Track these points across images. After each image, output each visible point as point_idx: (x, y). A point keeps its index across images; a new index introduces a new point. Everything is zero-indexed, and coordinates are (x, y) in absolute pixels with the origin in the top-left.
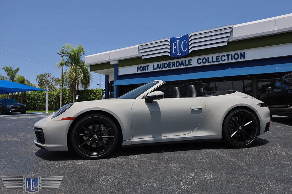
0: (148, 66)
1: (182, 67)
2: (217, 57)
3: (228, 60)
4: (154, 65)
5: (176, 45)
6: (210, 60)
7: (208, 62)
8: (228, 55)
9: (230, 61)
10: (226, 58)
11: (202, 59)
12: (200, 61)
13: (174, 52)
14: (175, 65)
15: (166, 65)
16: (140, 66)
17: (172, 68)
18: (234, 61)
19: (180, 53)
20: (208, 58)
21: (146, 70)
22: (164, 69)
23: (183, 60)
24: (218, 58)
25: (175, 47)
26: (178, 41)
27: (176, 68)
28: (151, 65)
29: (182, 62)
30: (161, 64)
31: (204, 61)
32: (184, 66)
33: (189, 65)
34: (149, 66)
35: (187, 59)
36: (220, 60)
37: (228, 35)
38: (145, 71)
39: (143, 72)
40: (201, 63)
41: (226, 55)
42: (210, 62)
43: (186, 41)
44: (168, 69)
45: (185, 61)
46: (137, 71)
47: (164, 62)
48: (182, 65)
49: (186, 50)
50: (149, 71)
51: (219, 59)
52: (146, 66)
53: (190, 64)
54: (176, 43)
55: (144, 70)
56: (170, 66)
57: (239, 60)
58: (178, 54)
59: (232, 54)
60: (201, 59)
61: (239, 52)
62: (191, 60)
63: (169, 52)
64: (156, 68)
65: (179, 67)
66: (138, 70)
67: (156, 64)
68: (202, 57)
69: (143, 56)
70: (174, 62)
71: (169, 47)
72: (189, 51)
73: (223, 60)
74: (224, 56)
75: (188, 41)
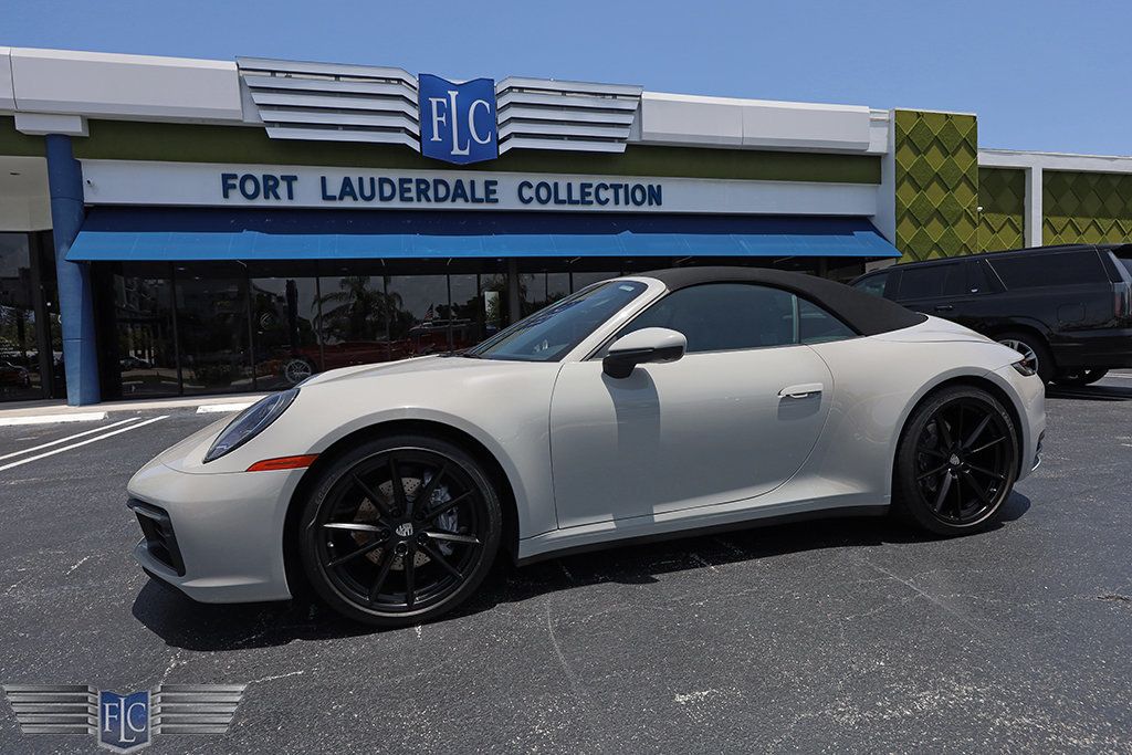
0: (290, 180)
1: (460, 205)
2: (583, 186)
3: (617, 202)
4: (323, 179)
5: (443, 109)
6: (563, 195)
7: (558, 201)
9: (622, 208)
10: (609, 194)
11: (535, 185)
12: (527, 193)
13: (436, 138)
14: (431, 193)
15: (387, 190)
16: (240, 170)
17: (414, 205)
18: (631, 208)
19: (462, 147)
20: (556, 184)
21: (277, 197)
22: (376, 204)
23: (466, 177)
24: (587, 190)
25: (443, 119)
26: (453, 94)
27: (434, 205)
28: (308, 177)
29: (459, 184)
30: (361, 179)
31: (543, 193)
32: (467, 201)
33: (489, 201)
34: (295, 178)
35: (480, 178)
36: (592, 198)
37: (628, 119)
38: (272, 202)
39: (260, 202)
40: (531, 199)
41: (611, 185)
42: (563, 202)
43: (487, 105)
44: (396, 204)
45: (473, 183)
46: (226, 195)
47: (378, 174)
48: (460, 196)
49: (489, 140)
50: (297, 203)
51: (590, 194)
52: (283, 178)
53: (492, 197)
54: (444, 101)
55: (267, 197)
56: (407, 195)
57: (645, 208)
58: (456, 151)
59: (627, 186)
60: (530, 186)
61: (645, 182)
62: (495, 183)
63: (413, 136)
64: (337, 194)
65: (448, 205)
66: (226, 189)
67: (336, 177)
68: (535, 179)
69: (272, 124)
70: (425, 182)
71: (415, 114)
72: (500, 147)
73: (603, 198)
74: (606, 187)
75: (493, 105)
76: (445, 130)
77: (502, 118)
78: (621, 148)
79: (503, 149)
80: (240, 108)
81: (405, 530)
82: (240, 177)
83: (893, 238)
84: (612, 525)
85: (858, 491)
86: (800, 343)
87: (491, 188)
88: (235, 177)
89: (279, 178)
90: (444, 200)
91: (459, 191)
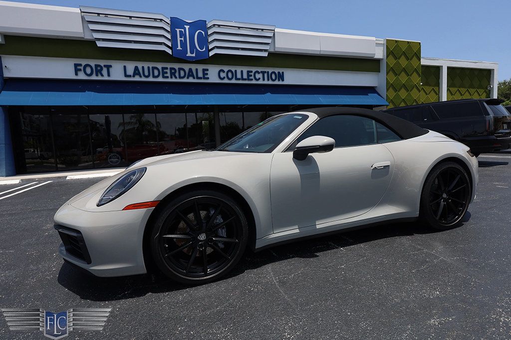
0: (108, 67)
1: (191, 80)
2: (248, 72)
3: (264, 80)
4: (125, 67)
5: (183, 35)
6: (239, 76)
7: (237, 79)
9: (266, 82)
10: (260, 76)
11: (226, 71)
12: (223, 75)
13: (179, 48)
14: (177, 75)
15: (156, 73)
16: (84, 62)
17: (169, 80)
18: (270, 82)
19: (192, 53)
20: (236, 71)
21: (102, 75)
22: (151, 79)
23: (194, 67)
24: (250, 74)
25: (183, 39)
26: (187, 27)
27: (178, 80)
28: (117, 66)
29: (190, 70)
30: (143, 67)
31: (230, 75)
32: (194, 78)
33: (204, 78)
34: (111, 66)
35: (200, 67)
36: (252, 77)
37: (269, 41)
38: (100, 78)
39: (94, 77)
40: (224, 78)
41: (261, 72)
42: (239, 79)
43: (203, 33)
44: (160, 79)
45: (197, 70)
46: (76, 74)
47: (151, 65)
48: (191, 76)
49: (204, 49)
50: (113, 78)
51: (251, 76)
52: (105, 66)
53: (206, 76)
54: (183, 30)
55: (97, 75)
56: (165, 75)
57: (277, 82)
58: (189, 54)
59: (268, 72)
60: (224, 72)
61: (277, 70)
62: (207, 70)
63: (168, 46)
64: (132, 74)
65: (185, 80)
66: (77, 71)
67: (131, 66)
68: (226, 68)
69: (99, 39)
70: (174, 69)
71: (169, 36)
72: (210, 53)
73: (257, 78)
74: (259, 73)
75: (206, 33)
76: (184, 44)
77: (210, 39)
78: (265, 54)
79: (211, 54)
80: (82, 31)
81: (202, 237)
82: (83, 65)
83: (385, 97)
84: (297, 231)
85: (405, 211)
86: (378, 143)
87: (206, 72)
88: (80, 65)
89: (103, 66)
90: (183, 77)
91: (191, 74)
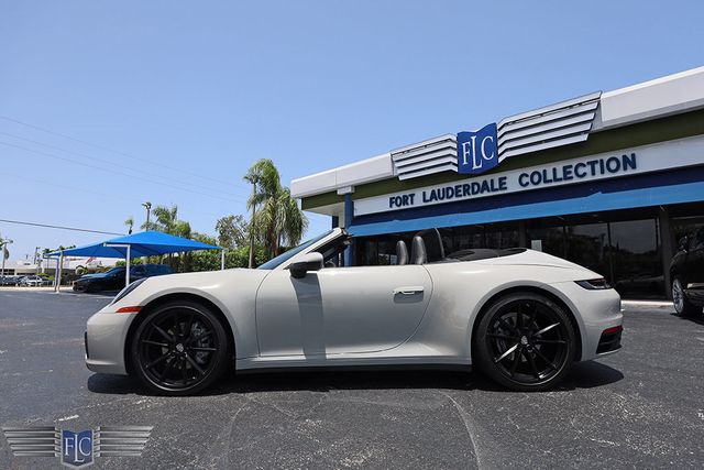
0: (412, 196)
1: (486, 194)
2: (565, 168)
3: (593, 174)
4: (424, 193)
5: (468, 148)
6: (550, 176)
7: (546, 181)
8: (592, 164)
9: (599, 176)
10: (588, 169)
11: (530, 175)
12: (525, 180)
13: (465, 163)
14: (470, 191)
15: (450, 192)
16: (395, 195)
17: (463, 198)
18: (608, 175)
19: (478, 164)
20: (545, 171)
21: (408, 204)
22: (446, 200)
23: (488, 178)
24: (568, 170)
25: (469, 152)
26: (473, 138)
27: (473, 197)
28: (418, 193)
29: (485, 182)
30: (439, 190)
31: (536, 178)
32: (489, 191)
33: (501, 188)
34: (414, 194)
35: (496, 177)
36: (573, 174)
37: (591, 116)
38: (406, 207)
39: (402, 207)
40: (527, 183)
41: (588, 163)
42: (551, 181)
43: (492, 138)
44: (454, 199)
45: (492, 181)
46: (391, 206)
47: (445, 186)
48: (485, 189)
49: (493, 156)
50: (415, 205)
51: (570, 172)
52: (409, 195)
53: (504, 186)
54: (469, 143)
55: (404, 205)
56: (459, 193)
57: (621, 173)
58: (475, 167)
59: (602, 161)
60: (527, 176)
61: (619, 155)
62: (505, 178)
63: (454, 164)
64: (429, 199)
65: (479, 195)
66: (391, 203)
67: (428, 191)
68: (529, 171)
69: (402, 174)
70: (467, 185)
71: (455, 153)
72: (499, 158)
73: (581, 173)
74: (584, 165)
75: (495, 137)
76: (469, 158)
77: (500, 142)
78: (584, 138)
79: (500, 160)
80: (392, 170)
87: (503, 181)
88: (394, 198)
90: (477, 193)
91: (485, 187)
